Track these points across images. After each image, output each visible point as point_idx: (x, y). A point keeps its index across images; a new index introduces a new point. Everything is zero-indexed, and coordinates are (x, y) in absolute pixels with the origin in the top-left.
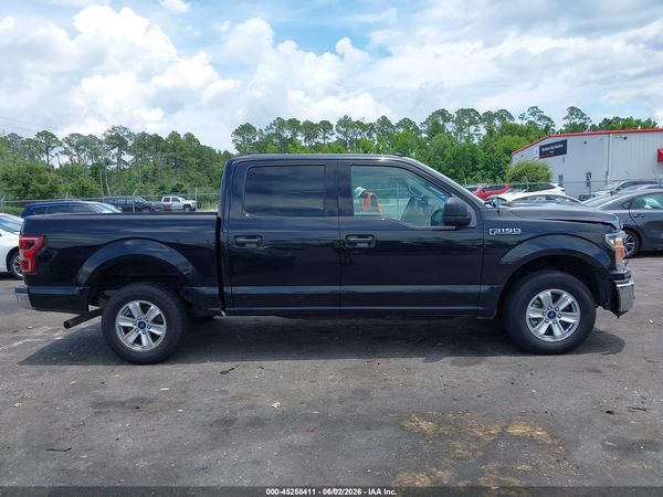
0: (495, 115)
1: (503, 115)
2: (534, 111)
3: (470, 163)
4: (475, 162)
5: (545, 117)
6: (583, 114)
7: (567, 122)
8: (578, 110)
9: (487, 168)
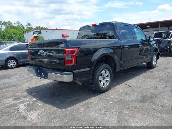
0: (7, 23)
1: (9, 23)
2: (18, 23)
3: (3, 36)
4: (4, 36)
5: (22, 25)
6: (31, 25)
7: (27, 26)
8: (30, 24)
9: (8, 38)
